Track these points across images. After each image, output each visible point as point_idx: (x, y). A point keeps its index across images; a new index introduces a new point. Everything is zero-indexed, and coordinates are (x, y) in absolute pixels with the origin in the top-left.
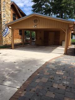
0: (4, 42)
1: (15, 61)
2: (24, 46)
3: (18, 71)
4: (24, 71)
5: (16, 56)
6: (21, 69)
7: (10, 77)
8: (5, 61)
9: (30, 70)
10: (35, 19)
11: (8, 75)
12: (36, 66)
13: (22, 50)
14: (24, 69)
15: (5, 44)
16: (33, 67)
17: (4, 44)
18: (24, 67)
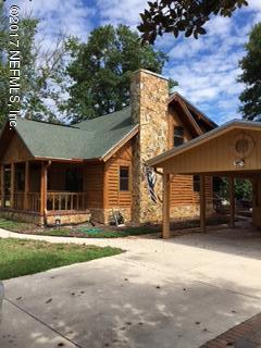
0: (142, 215)
1: (161, 284)
2: (205, 232)
3: (159, 322)
4: (179, 325)
5: (168, 265)
6: (172, 315)
7: (127, 339)
8: (131, 280)
9: (202, 327)
10: (241, 137)
11: (123, 329)
12: (231, 315)
13: (196, 245)
14: (179, 318)
15: (146, 220)
16: (215, 315)
17: (141, 221)
18: (185, 309)
